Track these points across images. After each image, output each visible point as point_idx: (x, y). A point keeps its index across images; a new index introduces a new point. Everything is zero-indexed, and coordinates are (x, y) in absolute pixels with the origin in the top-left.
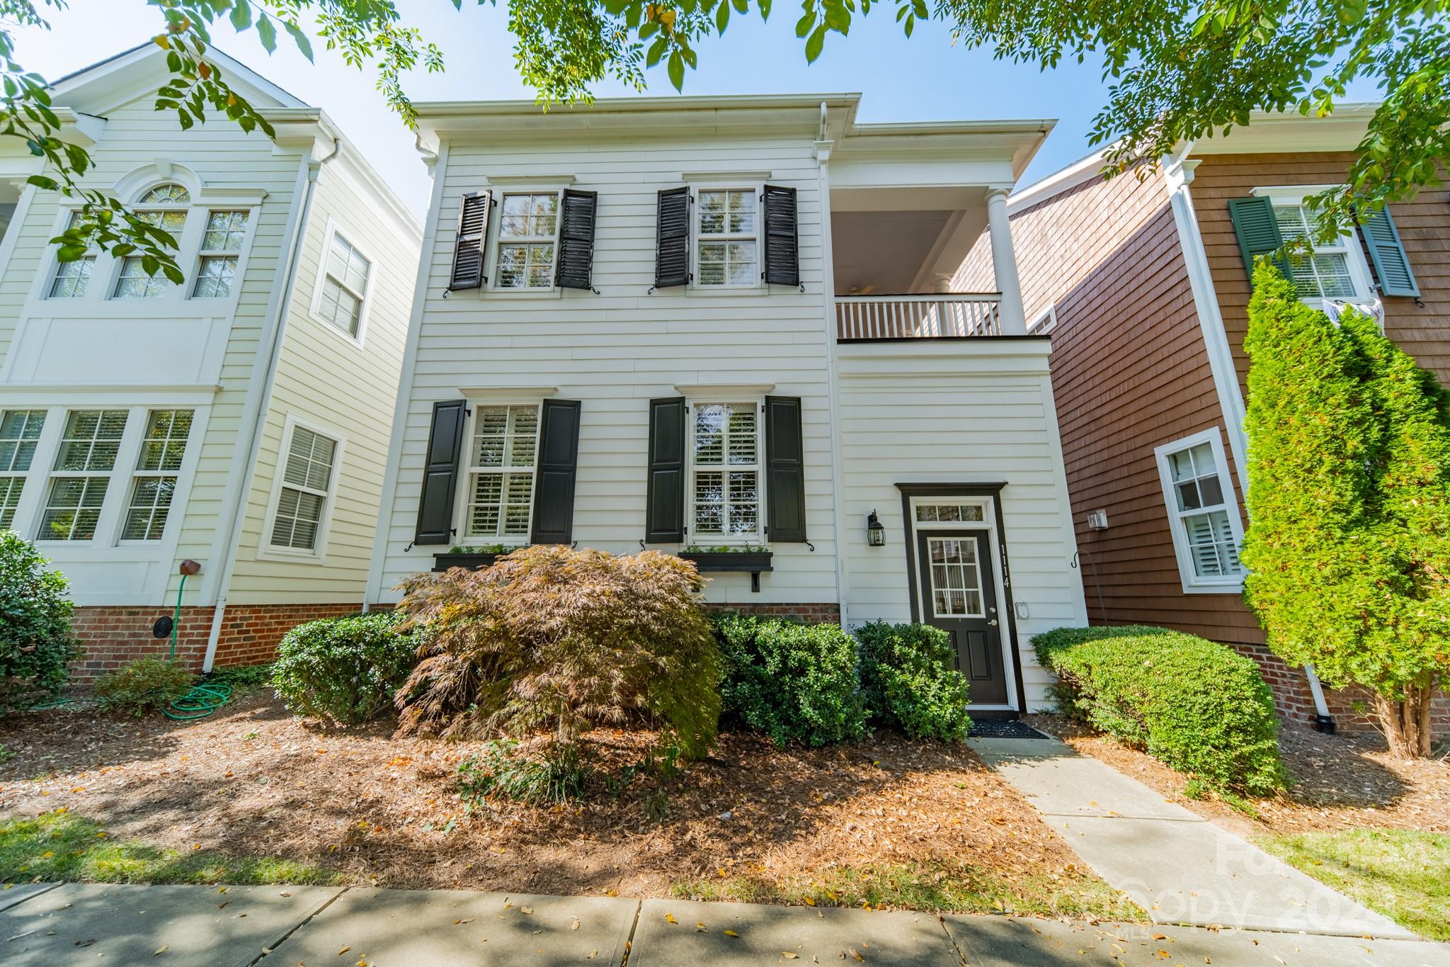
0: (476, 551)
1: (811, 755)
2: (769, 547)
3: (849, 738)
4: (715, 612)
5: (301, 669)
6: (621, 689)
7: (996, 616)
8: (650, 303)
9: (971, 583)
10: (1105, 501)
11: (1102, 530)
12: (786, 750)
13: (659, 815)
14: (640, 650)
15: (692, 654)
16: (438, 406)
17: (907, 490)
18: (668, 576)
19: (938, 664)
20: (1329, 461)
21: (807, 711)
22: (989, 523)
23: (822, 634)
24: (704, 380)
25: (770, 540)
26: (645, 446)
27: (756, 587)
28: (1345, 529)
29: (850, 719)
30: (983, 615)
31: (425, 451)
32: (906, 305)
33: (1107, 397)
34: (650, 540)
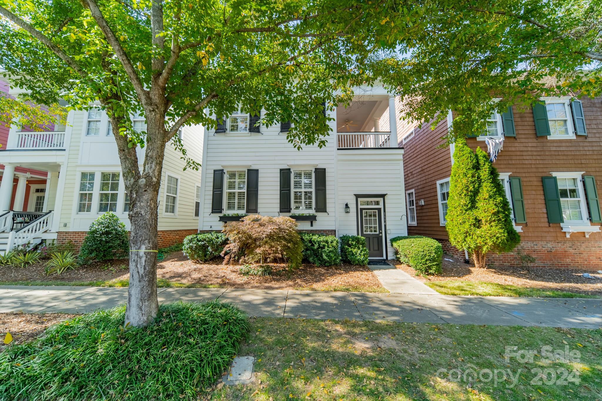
0: (230, 215)
1: (326, 268)
2: (316, 214)
3: (336, 265)
4: (300, 232)
5: (191, 248)
6: (281, 250)
7: (381, 233)
8: (279, 137)
9: (375, 224)
10: (423, 197)
11: (422, 206)
12: (319, 267)
13: (289, 278)
14: (283, 242)
15: (295, 244)
16: (215, 171)
17: (357, 196)
18: (289, 224)
19: (361, 246)
20: (465, 192)
21: (325, 257)
22: (381, 206)
23: (330, 238)
24: (297, 163)
25: (316, 212)
26: (279, 184)
27: (312, 225)
28: (466, 210)
29: (335, 259)
30: (378, 233)
31: (212, 185)
32: (360, 135)
33: (426, 163)
34: (281, 212)
